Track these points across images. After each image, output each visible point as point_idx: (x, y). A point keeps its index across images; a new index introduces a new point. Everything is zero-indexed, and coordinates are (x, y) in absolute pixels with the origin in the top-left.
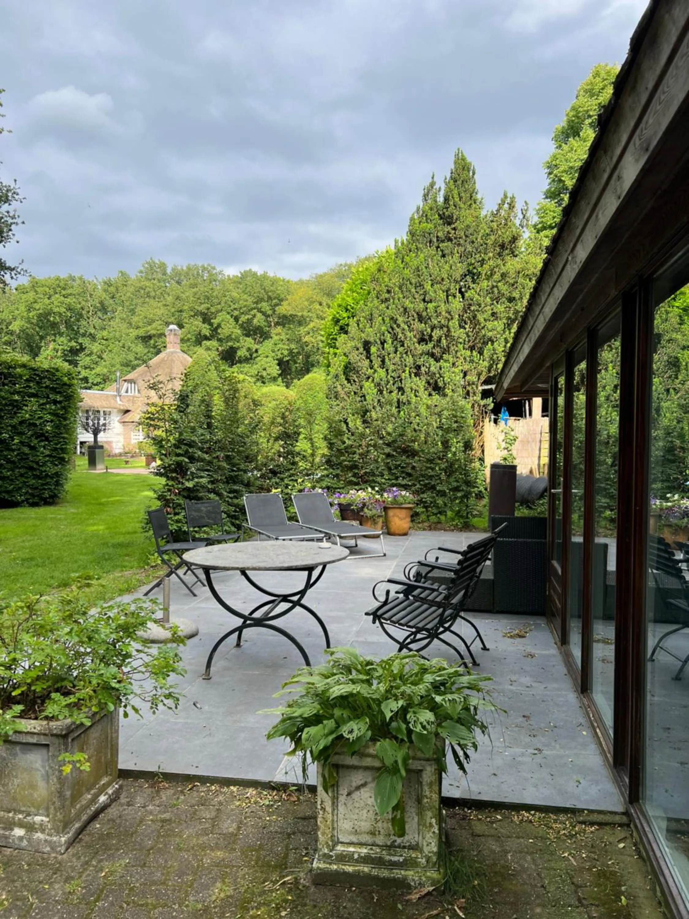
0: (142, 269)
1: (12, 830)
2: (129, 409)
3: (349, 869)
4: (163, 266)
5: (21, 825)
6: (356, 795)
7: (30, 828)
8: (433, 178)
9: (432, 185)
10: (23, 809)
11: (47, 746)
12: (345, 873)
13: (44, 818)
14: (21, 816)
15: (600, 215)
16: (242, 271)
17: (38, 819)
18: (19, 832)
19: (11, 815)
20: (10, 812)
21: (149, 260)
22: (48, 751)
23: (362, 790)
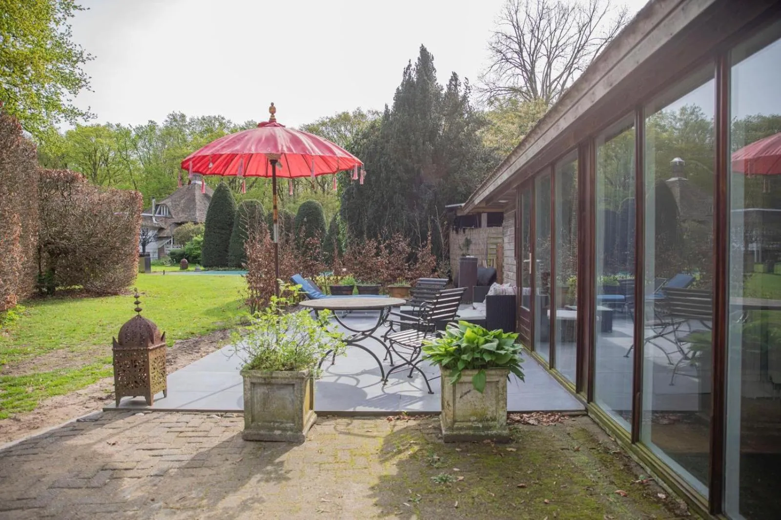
0: (167, 119)
1: (273, 431)
2: (163, 227)
3: (462, 433)
4: (183, 116)
5: (278, 429)
6: (464, 397)
7: (284, 430)
8: (410, 61)
9: (410, 66)
10: (278, 420)
11: (293, 385)
12: (461, 435)
13: (292, 424)
14: (277, 424)
15: (579, 107)
16: (246, 122)
17: (288, 425)
18: (278, 432)
19: (272, 424)
20: (271, 422)
21: (171, 113)
22: (294, 388)
23: (468, 394)
